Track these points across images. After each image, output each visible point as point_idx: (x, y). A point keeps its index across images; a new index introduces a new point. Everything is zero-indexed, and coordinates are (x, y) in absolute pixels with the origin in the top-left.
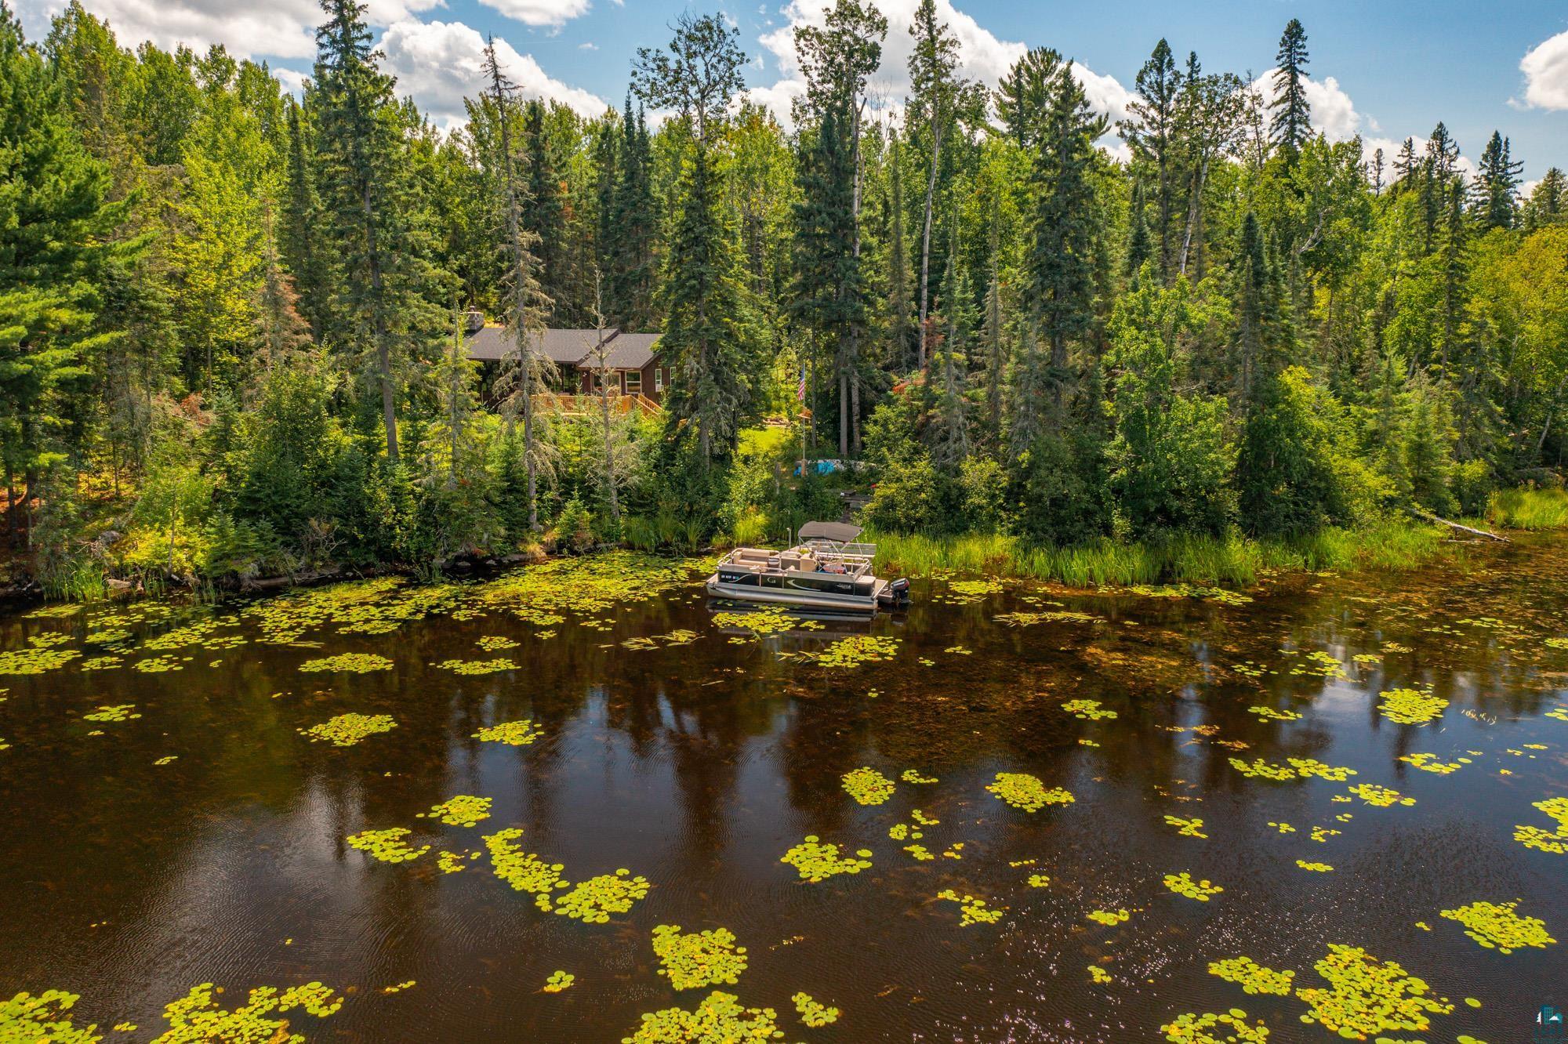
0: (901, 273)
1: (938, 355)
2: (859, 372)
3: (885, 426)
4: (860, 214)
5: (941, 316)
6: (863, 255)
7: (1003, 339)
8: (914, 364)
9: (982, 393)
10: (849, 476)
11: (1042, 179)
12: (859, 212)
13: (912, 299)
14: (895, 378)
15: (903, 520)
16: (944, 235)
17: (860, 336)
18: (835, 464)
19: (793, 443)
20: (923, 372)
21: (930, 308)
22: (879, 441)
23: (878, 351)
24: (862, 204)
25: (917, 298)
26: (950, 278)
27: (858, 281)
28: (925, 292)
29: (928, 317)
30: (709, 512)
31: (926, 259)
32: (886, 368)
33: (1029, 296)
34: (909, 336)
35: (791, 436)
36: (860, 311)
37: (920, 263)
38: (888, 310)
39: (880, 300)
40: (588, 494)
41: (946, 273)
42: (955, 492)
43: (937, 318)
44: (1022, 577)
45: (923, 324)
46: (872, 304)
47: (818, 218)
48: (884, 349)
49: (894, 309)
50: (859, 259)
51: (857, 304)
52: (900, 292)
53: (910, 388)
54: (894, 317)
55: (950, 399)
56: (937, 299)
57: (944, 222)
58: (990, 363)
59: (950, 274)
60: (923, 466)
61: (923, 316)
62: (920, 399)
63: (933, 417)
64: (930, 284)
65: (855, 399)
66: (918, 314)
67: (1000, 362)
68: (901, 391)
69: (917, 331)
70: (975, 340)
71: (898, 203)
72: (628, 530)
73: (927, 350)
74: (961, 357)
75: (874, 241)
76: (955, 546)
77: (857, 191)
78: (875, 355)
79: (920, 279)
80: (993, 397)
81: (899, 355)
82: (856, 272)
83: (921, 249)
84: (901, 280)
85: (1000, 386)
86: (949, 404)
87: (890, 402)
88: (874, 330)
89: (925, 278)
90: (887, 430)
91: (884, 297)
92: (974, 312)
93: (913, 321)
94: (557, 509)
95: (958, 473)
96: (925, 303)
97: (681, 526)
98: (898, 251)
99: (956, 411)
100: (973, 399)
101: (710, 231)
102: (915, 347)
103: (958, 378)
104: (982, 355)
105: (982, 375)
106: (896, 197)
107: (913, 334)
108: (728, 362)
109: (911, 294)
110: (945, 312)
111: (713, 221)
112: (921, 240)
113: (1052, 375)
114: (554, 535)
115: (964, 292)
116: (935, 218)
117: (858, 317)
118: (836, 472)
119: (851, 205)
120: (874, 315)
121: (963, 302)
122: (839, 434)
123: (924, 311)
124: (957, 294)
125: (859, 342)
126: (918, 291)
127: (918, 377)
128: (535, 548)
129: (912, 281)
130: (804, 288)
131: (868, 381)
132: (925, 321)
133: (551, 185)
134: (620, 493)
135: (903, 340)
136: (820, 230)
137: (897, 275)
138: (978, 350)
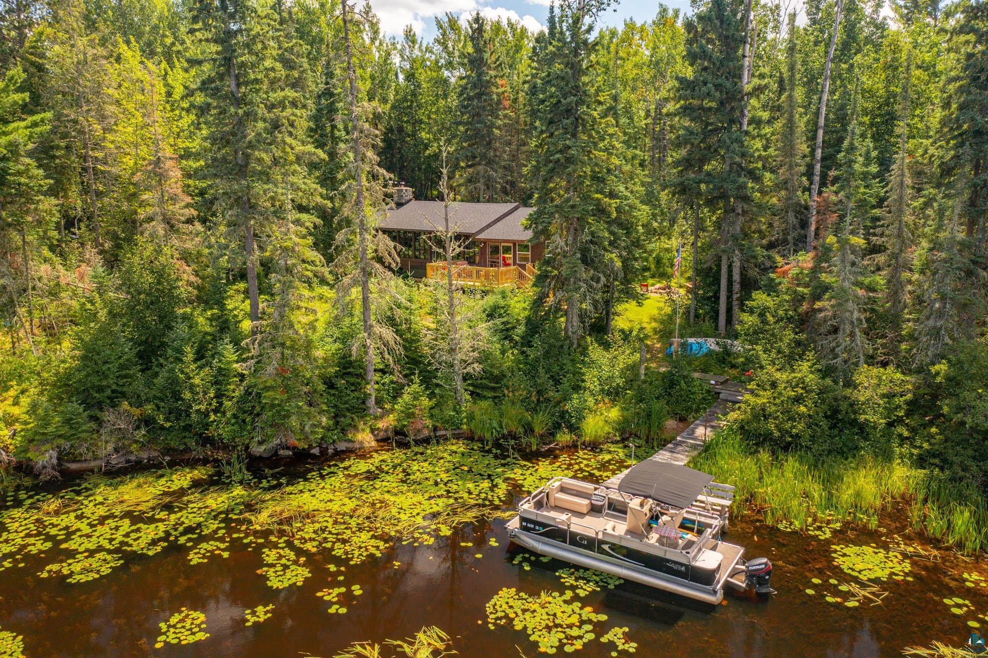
0: (792, 148)
1: (831, 239)
2: (741, 250)
3: (762, 315)
4: (748, 84)
5: (836, 193)
6: (751, 128)
7: (909, 218)
8: (800, 243)
9: (880, 279)
10: (724, 358)
11: (973, 30)
12: (748, 83)
13: (803, 175)
14: (778, 258)
15: (776, 434)
16: (843, 107)
17: (744, 213)
18: (711, 344)
19: (671, 318)
20: (811, 255)
21: (823, 184)
22: (755, 332)
23: (764, 227)
24: (753, 75)
25: (809, 174)
26: (852, 148)
27: (743, 155)
28: (818, 167)
29: (820, 193)
30: (559, 403)
31: (821, 133)
32: (771, 246)
33: (947, 170)
34: (797, 213)
35: (668, 310)
36: (743, 187)
37: (814, 138)
38: (777, 185)
39: (768, 175)
40: (428, 380)
41: (846, 143)
42: (844, 406)
43: (831, 194)
44: (935, 542)
45: (814, 201)
46: (757, 179)
47: (704, 89)
48: (770, 225)
49: (784, 185)
50: (747, 133)
51: (742, 180)
52: (791, 167)
53: (795, 271)
54: (783, 193)
55: (843, 290)
56: (833, 173)
57: (842, 97)
58: (891, 244)
59: (852, 144)
60: (805, 370)
61: (815, 193)
62: (806, 286)
63: (820, 310)
64: (823, 159)
65: (736, 277)
66: (809, 190)
67: (904, 244)
68: (785, 273)
69: (807, 208)
70: (876, 219)
71: (792, 76)
72: (471, 417)
73: (817, 229)
74: (858, 241)
75: (765, 115)
76: (840, 478)
77: (747, 62)
78: (760, 232)
79: (813, 151)
80: (895, 286)
81: (785, 232)
82: (742, 146)
83: (816, 124)
84: (792, 155)
85: (906, 275)
86: (842, 296)
87: (771, 288)
88: (760, 206)
89: (819, 152)
90: (765, 322)
91: (772, 171)
92: (877, 188)
93: (802, 197)
94: (397, 393)
95: (849, 384)
96: (817, 179)
97: (528, 416)
98: (790, 125)
99: (850, 305)
100: (871, 289)
101: (581, 102)
102: (804, 224)
103: (853, 264)
104: (882, 235)
105: (881, 258)
106: (792, 68)
107: (802, 211)
108: (595, 240)
109: (803, 169)
110: (842, 188)
111: (585, 92)
112: (817, 114)
113: (975, 263)
114: (389, 422)
115: (866, 165)
116: (832, 93)
117: (742, 193)
118: (710, 353)
119: (740, 77)
120: (761, 191)
121: (865, 176)
122: (717, 313)
123: (815, 187)
124: (857, 167)
125: (741, 219)
126: (810, 167)
127: (805, 260)
128: (365, 437)
129: (804, 156)
130: (687, 163)
131: (749, 258)
132: (816, 198)
133: (488, 82)
134: (465, 379)
135: (792, 218)
136: (707, 104)
137: (788, 149)
138: (878, 231)
